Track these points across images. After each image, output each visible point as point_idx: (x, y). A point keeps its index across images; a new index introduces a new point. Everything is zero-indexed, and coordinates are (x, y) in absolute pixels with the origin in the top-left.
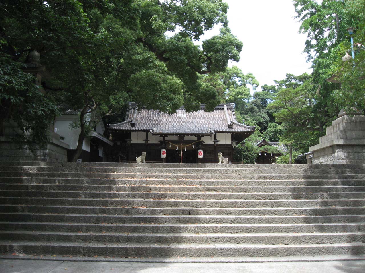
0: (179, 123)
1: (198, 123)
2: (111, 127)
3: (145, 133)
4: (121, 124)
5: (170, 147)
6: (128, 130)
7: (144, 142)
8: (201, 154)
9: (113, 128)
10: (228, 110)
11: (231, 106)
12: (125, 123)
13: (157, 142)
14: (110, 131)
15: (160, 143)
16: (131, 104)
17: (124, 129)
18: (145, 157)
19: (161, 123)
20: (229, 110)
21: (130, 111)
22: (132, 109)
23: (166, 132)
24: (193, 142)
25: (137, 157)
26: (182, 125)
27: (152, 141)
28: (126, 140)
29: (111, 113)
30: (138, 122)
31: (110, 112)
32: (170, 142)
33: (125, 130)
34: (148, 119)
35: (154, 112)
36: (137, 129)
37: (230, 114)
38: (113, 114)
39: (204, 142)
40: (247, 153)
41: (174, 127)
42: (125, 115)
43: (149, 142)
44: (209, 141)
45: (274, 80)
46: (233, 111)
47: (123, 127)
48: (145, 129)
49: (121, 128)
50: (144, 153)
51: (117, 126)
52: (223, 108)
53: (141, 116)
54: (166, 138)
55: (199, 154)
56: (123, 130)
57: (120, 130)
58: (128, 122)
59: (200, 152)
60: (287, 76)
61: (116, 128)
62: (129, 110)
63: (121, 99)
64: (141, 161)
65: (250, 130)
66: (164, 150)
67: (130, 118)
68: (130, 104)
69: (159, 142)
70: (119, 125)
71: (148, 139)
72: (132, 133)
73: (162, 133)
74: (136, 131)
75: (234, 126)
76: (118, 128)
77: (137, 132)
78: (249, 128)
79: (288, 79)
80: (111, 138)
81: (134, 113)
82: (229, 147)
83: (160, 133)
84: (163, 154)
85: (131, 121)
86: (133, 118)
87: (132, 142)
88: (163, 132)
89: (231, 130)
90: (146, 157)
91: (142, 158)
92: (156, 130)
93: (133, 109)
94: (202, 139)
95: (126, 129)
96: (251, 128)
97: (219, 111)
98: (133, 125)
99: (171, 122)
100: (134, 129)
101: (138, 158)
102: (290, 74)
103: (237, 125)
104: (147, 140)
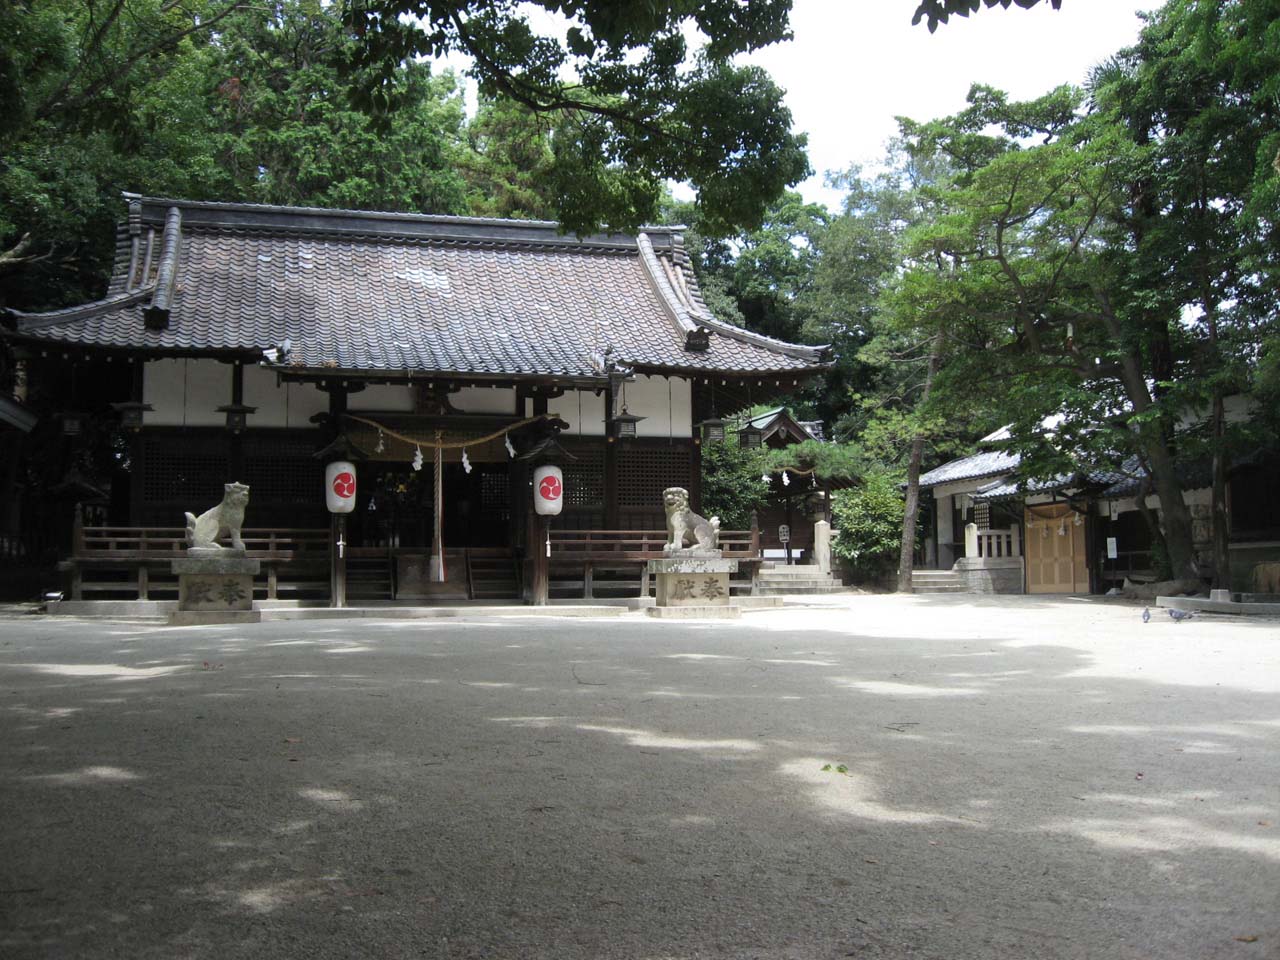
0: (421, 319)
1: (518, 317)
2: (23, 330)
3: (229, 368)
4: (89, 315)
5: (381, 448)
6: (129, 350)
7: (220, 419)
8: (557, 494)
9: (41, 333)
10: (658, 257)
11: (676, 237)
12: (110, 309)
13: (300, 420)
14: (17, 352)
15: (317, 425)
16: (145, 205)
17: (105, 339)
18: (240, 515)
19: (320, 313)
20: (664, 259)
21: (136, 241)
22: (145, 231)
23: (363, 363)
24: (508, 424)
25: (189, 515)
26: (437, 326)
27: (273, 410)
28: (117, 406)
29: (27, 252)
30: (189, 303)
31: (19, 247)
32: (380, 422)
33: (112, 349)
34: (243, 293)
35: (268, 253)
36: (183, 342)
37: (672, 278)
38: (33, 259)
39: (566, 426)
40: (721, 476)
41: (395, 336)
42: (109, 263)
43: (252, 421)
44: (584, 419)
45: (897, 118)
46: (683, 268)
47: (98, 330)
48: (233, 345)
49: (89, 338)
50: (238, 491)
51: (62, 323)
52: (636, 249)
53: (197, 275)
54: (355, 401)
55: (545, 493)
56: (96, 349)
57: (80, 348)
58: (130, 305)
59: (550, 480)
60: (970, 98)
61: (56, 332)
62: (131, 238)
63: (85, 178)
64: (217, 540)
65: (800, 365)
66: (348, 468)
67: (138, 283)
68: (135, 207)
69: (313, 419)
70: (75, 319)
71: (246, 402)
72: (150, 368)
73: (338, 369)
74: (176, 353)
75: (715, 341)
76: (72, 335)
77: (181, 361)
78: (793, 355)
79: (970, 119)
80: (19, 391)
81: (160, 253)
82: (681, 449)
83: (328, 368)
84: (339, 490)
85: (147, 298)
86: (153, 283)
87: (149, 418)
88: (347, 364)
89: (697, 362)
90: (248, 510)
91: (221, 517)
92: (300, 351)
93: (151, 235)
94: (554, 406)
95: (120, 341)
96: (808, 353)
97: (616, 263)
98: (157, 320)
99: (374, 309)
100: (167, 340)
101: (197, 521)
102: (989, 90)
103: (722, 334)
104: (237, 408)
